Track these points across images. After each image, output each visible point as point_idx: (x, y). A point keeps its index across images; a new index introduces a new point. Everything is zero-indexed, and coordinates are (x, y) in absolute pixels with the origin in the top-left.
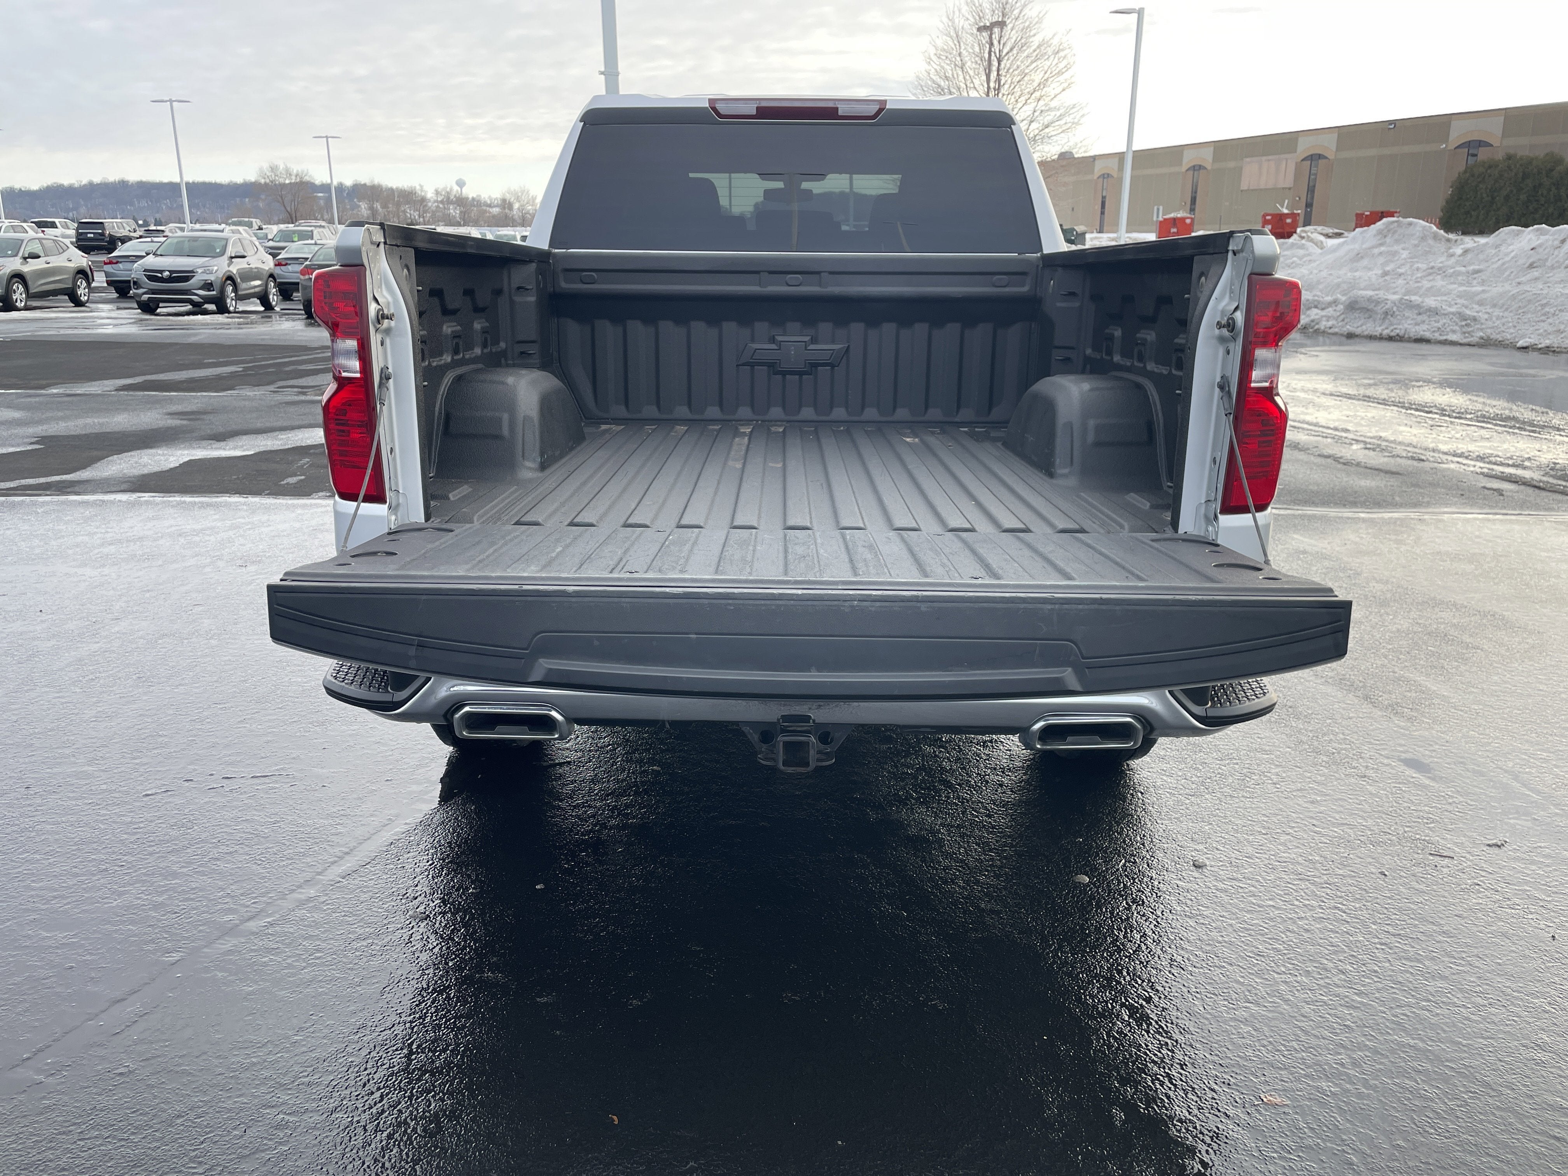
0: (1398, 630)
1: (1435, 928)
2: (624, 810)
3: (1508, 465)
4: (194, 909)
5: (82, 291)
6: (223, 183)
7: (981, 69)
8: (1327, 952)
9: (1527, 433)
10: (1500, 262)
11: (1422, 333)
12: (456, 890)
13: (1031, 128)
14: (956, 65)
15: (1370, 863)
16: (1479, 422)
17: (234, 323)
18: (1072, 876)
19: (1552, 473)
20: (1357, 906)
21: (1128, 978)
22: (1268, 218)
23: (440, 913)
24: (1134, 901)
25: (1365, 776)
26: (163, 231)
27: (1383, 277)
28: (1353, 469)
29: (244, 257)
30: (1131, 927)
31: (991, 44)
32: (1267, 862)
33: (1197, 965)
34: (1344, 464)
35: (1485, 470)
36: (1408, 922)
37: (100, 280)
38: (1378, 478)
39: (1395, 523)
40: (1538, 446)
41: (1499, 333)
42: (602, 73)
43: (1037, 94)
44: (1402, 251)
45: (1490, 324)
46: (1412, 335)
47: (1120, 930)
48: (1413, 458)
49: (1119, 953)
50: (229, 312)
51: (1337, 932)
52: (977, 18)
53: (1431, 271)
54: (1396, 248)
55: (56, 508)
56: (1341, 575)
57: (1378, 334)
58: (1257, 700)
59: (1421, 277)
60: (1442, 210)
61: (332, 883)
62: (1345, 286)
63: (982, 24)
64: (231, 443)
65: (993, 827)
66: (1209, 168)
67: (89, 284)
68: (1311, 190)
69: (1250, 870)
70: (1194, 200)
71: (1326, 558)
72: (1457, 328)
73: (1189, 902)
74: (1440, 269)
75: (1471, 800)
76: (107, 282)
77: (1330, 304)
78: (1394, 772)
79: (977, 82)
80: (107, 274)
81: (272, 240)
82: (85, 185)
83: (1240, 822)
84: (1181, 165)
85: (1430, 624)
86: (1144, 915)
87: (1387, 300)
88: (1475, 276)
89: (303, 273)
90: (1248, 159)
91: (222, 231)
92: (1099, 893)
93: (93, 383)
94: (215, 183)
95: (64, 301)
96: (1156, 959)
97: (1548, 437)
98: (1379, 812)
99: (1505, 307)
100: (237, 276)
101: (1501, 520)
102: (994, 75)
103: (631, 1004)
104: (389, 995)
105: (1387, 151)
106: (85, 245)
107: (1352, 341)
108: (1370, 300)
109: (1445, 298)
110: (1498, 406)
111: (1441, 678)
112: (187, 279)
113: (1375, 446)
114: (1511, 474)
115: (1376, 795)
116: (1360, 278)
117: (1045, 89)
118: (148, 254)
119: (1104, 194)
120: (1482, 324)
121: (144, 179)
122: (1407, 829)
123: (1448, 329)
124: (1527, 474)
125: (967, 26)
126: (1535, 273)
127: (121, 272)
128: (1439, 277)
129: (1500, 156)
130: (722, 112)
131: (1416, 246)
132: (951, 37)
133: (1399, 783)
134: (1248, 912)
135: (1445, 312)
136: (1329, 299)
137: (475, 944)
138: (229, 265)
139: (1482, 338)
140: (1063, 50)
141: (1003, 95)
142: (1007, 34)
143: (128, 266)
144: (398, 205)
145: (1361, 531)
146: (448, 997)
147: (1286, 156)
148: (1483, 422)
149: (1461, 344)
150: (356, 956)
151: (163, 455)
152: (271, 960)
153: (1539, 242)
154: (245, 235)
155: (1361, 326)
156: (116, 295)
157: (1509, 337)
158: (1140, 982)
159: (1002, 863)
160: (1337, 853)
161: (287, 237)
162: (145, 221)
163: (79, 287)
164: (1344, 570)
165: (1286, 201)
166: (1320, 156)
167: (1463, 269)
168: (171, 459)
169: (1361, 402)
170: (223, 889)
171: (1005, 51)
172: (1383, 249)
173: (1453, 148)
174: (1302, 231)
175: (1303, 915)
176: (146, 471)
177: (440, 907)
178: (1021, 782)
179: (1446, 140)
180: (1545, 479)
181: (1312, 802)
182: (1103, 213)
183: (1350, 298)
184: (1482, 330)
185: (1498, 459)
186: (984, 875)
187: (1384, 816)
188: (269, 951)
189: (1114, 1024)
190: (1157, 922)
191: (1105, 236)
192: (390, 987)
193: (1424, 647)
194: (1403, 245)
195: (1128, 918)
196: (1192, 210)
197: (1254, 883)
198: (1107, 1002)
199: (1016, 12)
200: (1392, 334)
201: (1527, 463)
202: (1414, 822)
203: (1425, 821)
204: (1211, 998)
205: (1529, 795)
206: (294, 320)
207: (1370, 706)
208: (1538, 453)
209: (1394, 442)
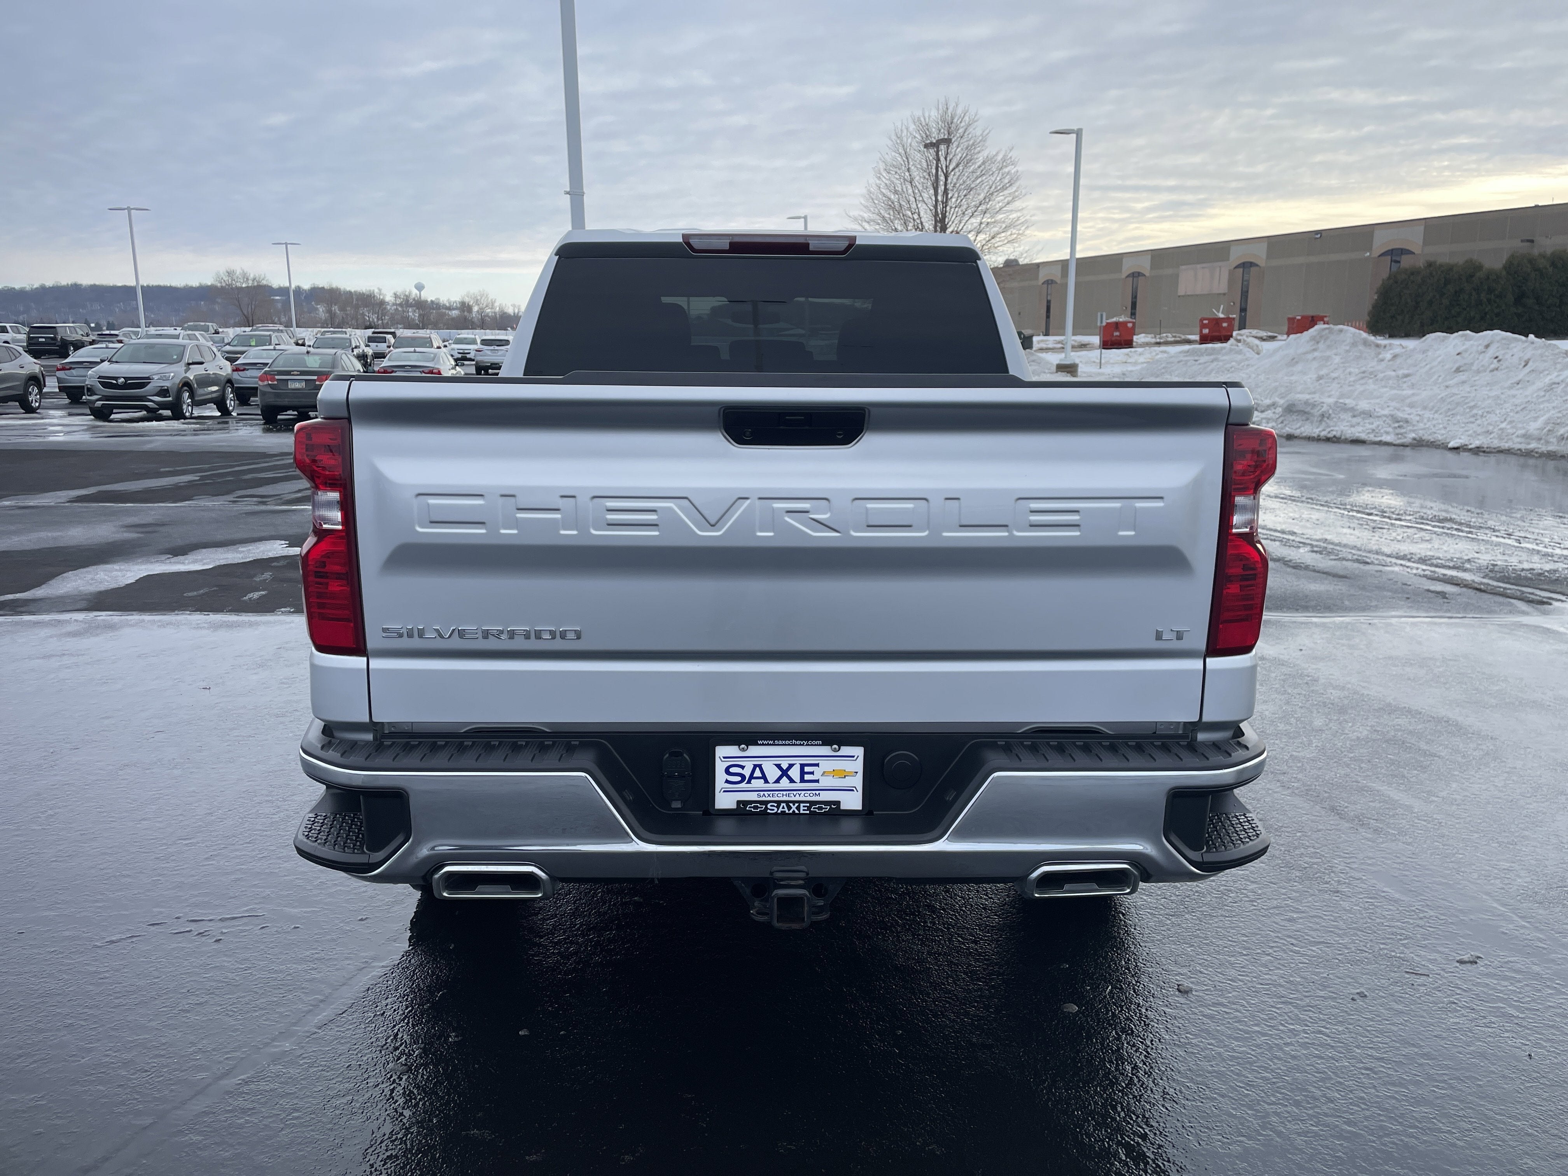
0: (1358, 738)
1: (1416, 1050)
2: (607, 946)
3: (1449, 568)
4: (166, 1066)
5: (33, 398)
6: (179, 286)
7: (929, 183)
8: (1314, 1079)
9: (1465, 534)
10: (1428, 366)
11: (1357, 435)
12: (437, 1039)
13: (979, 239)
14: (905, 180)
15: (1349, 983)
16: (1417, 523)
17: (190, 430)
18: (1061, 1005)
19: (1491, 575)
20: (1341, 1029)
21: (1122, 1114)
22: (1206, 322)
23: (422, 1065)
24: (1123, 1030)
25: (1338, 892)
26: (117, 335)
27: (1318, 381)
28: (1302, 573)
29: (202, 363)
30: (1122, 1058)
31: (938, 160)
32: (1250, 984)
33: (1189, 1097)
34: (1294, 567)
35: (1427, 573)
36: (1390, 1044)
37: (51, 385)
38: (1326, 582)
39: (1346, 627)
40: (1476, 548)
41: (1430, 434)
42: (567, 193)
43: (983, 207)
44: (1334, 357)
45: (1421, 425)
46: (1348, 436)
47: (1111, 1062)
48: (1358, 561)
49: (1112, 1088)
50: (185, 418)
51: (1322, 1058)
52: (925, 136)
53: (1363, 375)
54: (1328, 353)
55: (10, 628)
56: (1299, 681)
57: (1315, 435)
58: (1251, 843)
59: (1354, 381)
60: (1369, 315)
61: (308, 1034)
62: (1283, 390)
63: (928, 141)
64: (190, 557)
65: (980, 955)
66: (1147, 274)
67: (40, 390)
68: (1245, 294)
69: (1234, 993)
70: (1134, 305)
71: (1283, 665)
72: (1390, 430)
73: (1177, 1030)
74: (1371, 373)
75: (1441, 914)
76: (59, 387)
77: (1269, 407)
78: (1365, 886)
79: (925, 195)
80: (59, 380)
81: (229, 344)
82: (37, 288)
83: (1220, 942)
84: (1121, 272)
85: (1388, 732)
86: (1134, 1046)
87: (1323, 403)
88: (1405, 380)
89: (261, 379)
90: (1183, 267)
91: (177, 337)
92: (1088, 1023)
93: (46, 494)
94: (171, 287)
95: (15, 407)
96: (1149, 1092)
97: (1485, 538)
98: (1354, 929)
99: (1436, 409)
100: (194, 382)
101: (1447, 624)
102: (941, 189)
103: (623, 1160)
104: (372, 1157)
105: (1313, 259)
106: (35, 350)
107: (1291, 442)
108: (1306, 403)
109: (1378, 401)
110: (1435, 508)
111: (1402, 787)
112: (142, 385)
113: (1322, 549)
114: (1452, 576)
115: (1350, 911)
116: (1295, 382)
117: (990, 203)
118: (102, 361)
119: (1049, 298)
120: (1414, 426)
121: (97, 283)
122: (1382, 946)
123: (1382, 431)
124: (1467, 576)
125: (914, 144)
126: (1462, 377)
127: (74, 378)
128: (1371, 381)
129: (1421, 263)
130: (696, 247)
131: (1348, 351)
132: (900, 154)
133: (1371, 898)
134: (1236, 1039)
135: (1379, 414)
136: (1268, 402)
137: (459, 1098)
138: (186, 372)
139: (1414, 439)
140: (1006, 167)
141: (951, 208)
142: (953, 150)
143: (81, 372)
144: (357, 307)
145: (1315, 636)
146: (433, 1156)
147: (1220, 264)
148: (1422, 523)
149: (1395, 445)
150: (336, 1115)
151: (120, 570)
152: (247, 1122)
153: (1464, 347)
154: (202, 341)
155: (1300, 427)
156: (67, 401)
157: (1440, 438)
158: (1134, 1118)
159: (990, 992)
160: (1317, 974)
161: (245, 341)
162: (97, 324)
163: (31, 394)
164: (1302, 676)
165: (1222, 306)
166: (1252, 264)
167: (1393, 373)
168: (129, 574)
169: (1305, 505)
170: (193, 1044)
171: (951, 168)
172: (1316, 354)
173: (1377, 255)
174: (1238, 334)
175: (1289, 1041)
176: (102, 587)
177: (421, 1058)
178: (1004, 905)
179: (1370, 249)
180: (1486, 581)
181: (1289, 920)
182: (1048, 317)
183: (1288, 401)
184: (1414, 431)
185: (1440, 561)
186: (974, 1006)
187: (1359, 933)
188: (244, 1111)
189: (1112, 1164)
190: (1147, 1052)
191: (1051, 338)
192: (373, 1148)
193: (1384, 755)
194: (1334, 351)
195: (1119, 1049)
196: (1133, 314)
197: (1239, 1007)
198: (1103, 1141)
199: (961, 131)
200: (1330, 435)
201: (1467, 566)
202: (1389, 939)
203: (1399, 937)
204: (1205, 1132)
205: (1496, 908)
206: (251, 426)
207: (1337, 817)
208: (1476, 555)
209: (1339, 544)
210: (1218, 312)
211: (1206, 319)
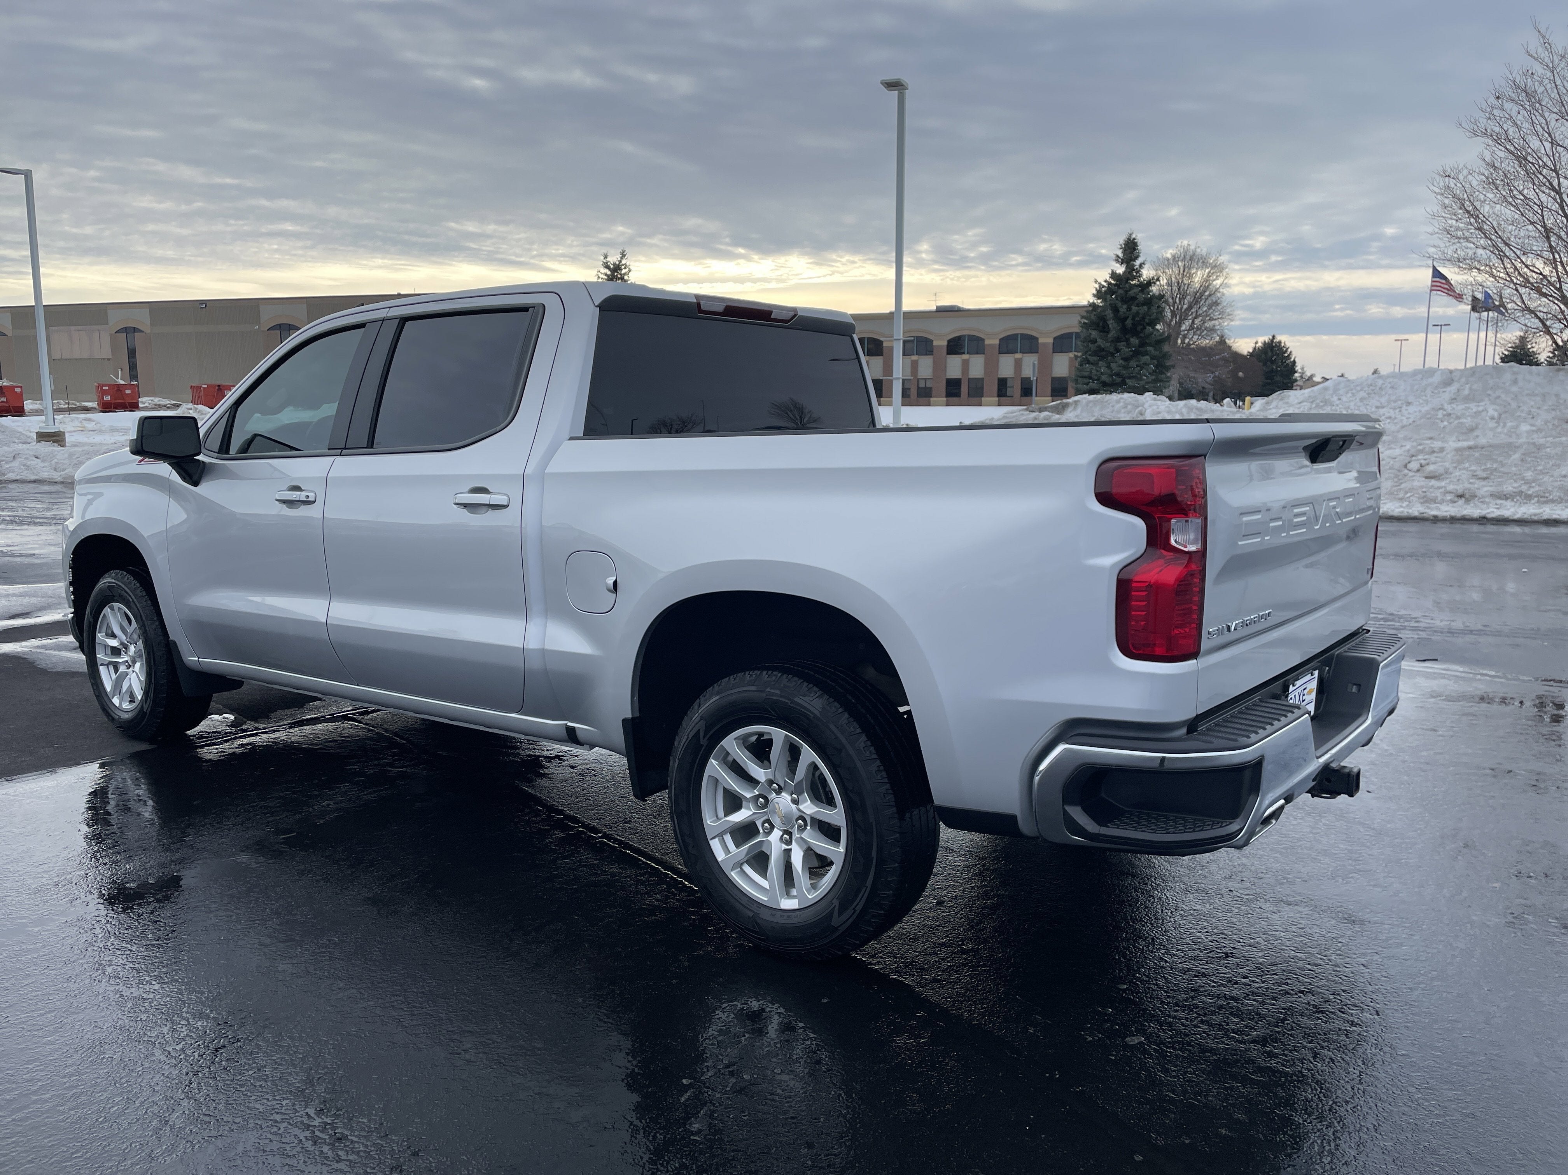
22: (102, 388)
68: (132, 361)
90: (55, 328)
105: (201, 329)
147: (98, 327)
166: (135, 330)
173: (266, 329)
210: (118, 378)
211: (105, 386)
